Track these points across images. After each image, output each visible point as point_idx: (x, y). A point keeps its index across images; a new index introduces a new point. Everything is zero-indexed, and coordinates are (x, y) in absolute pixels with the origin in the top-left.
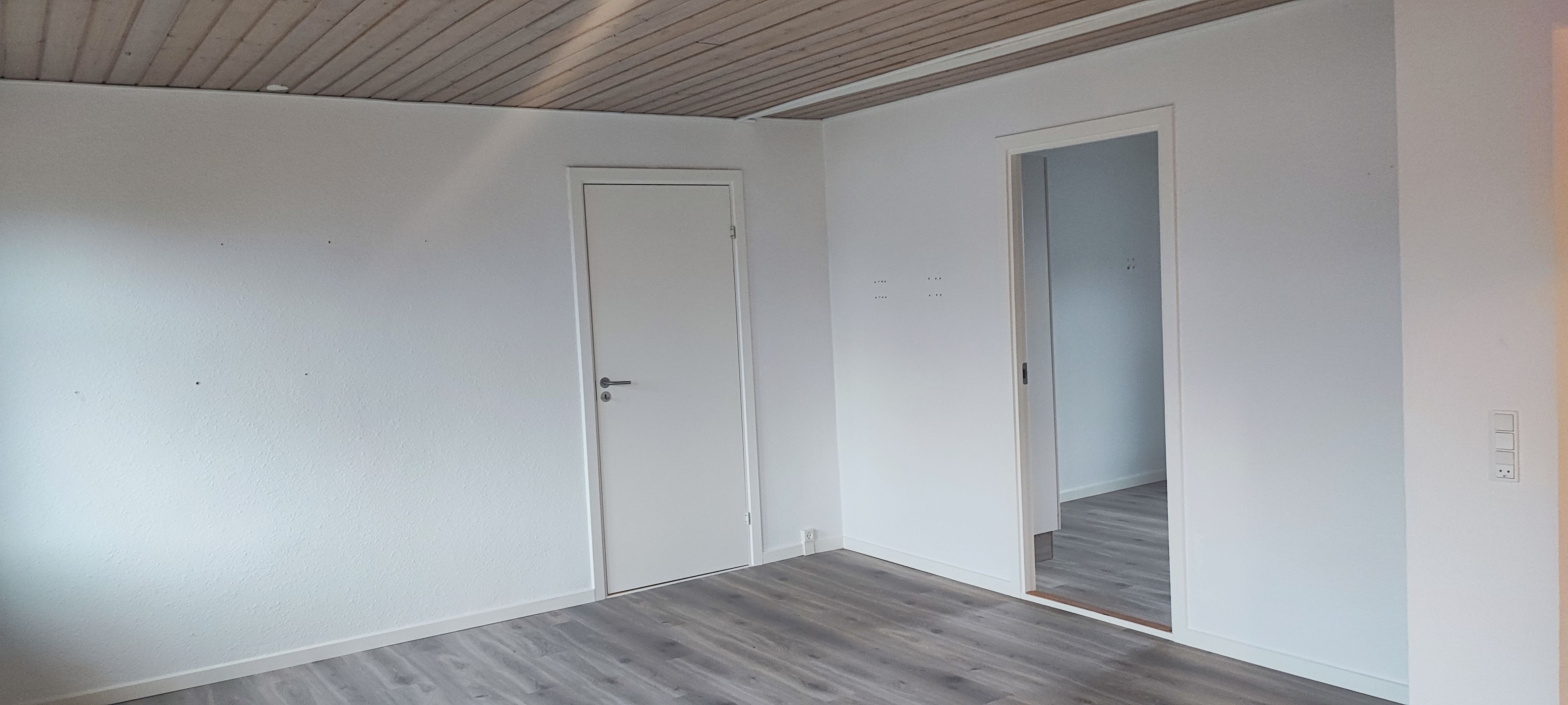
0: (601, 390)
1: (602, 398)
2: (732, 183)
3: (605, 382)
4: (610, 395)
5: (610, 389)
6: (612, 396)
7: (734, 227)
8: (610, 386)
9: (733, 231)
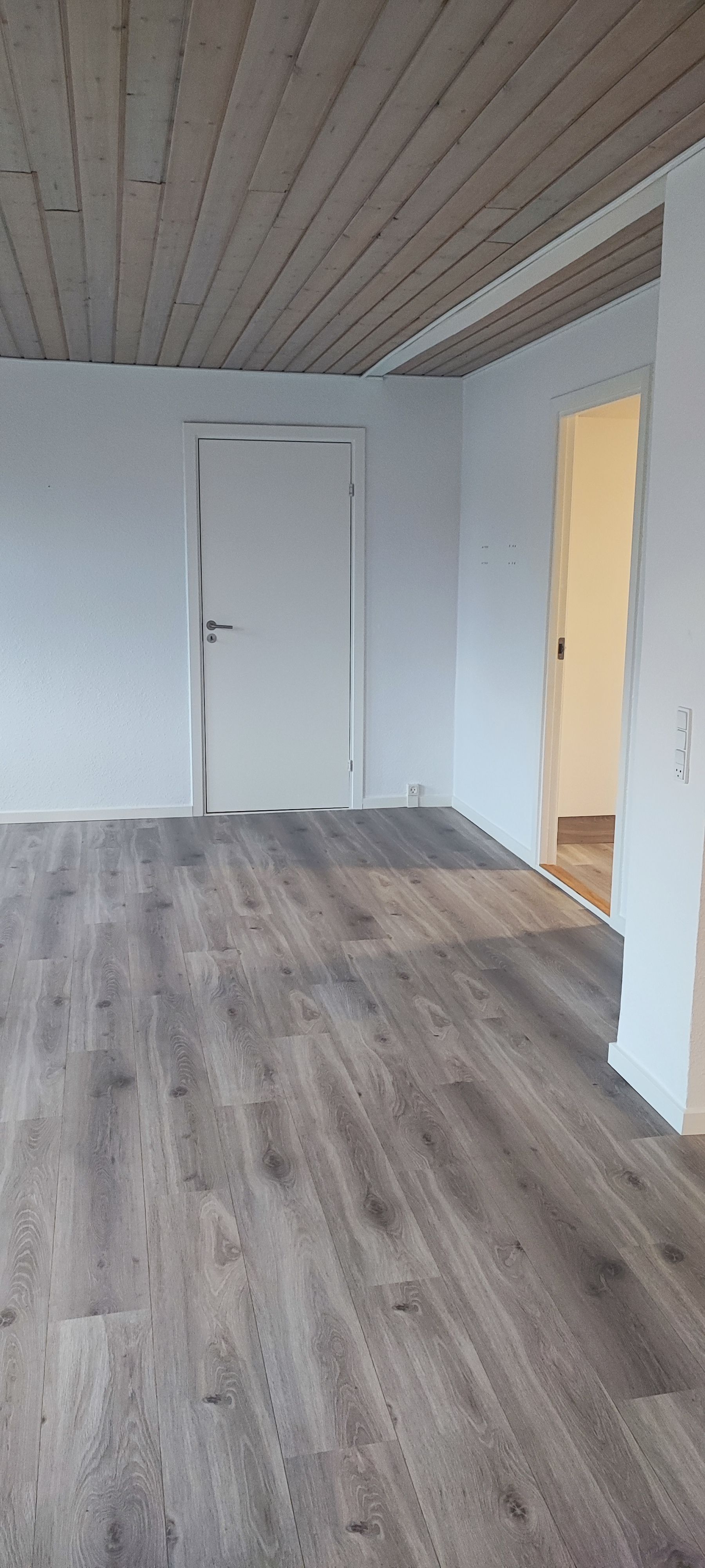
0: (207, 632)
1: (208, 640)
2: (354, 441)
3: (212, 625)
4: (216, 637)
5: (216, 632)
6: (217, 638)
7: (353, 485)
8: (216, 629)
9: (351, 489)
